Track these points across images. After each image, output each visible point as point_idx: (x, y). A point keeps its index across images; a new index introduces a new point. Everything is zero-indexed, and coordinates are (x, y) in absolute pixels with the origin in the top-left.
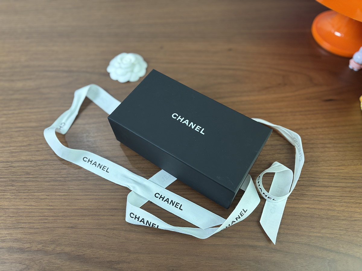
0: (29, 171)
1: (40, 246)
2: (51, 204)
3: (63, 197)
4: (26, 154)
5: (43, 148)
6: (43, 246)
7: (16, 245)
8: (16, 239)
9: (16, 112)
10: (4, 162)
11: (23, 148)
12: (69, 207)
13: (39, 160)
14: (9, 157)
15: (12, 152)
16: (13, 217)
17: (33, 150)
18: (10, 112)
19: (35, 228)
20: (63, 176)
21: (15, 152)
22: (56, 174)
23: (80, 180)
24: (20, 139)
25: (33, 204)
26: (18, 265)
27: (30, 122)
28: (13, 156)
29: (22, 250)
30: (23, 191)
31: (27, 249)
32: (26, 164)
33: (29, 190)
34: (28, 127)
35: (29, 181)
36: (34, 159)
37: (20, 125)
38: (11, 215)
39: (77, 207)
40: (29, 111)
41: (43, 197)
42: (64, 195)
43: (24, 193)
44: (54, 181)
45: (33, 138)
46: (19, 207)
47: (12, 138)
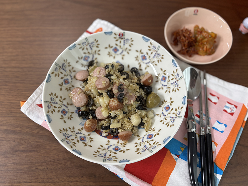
1: (28, 130)
6: (30, 130)
7: (10, 128)
8: (10, 124)
16: (8, 108)
29: (14, 132)
31: (19, 132)
33: (18, 89)
38: (6, 107)
43: (15, 91)
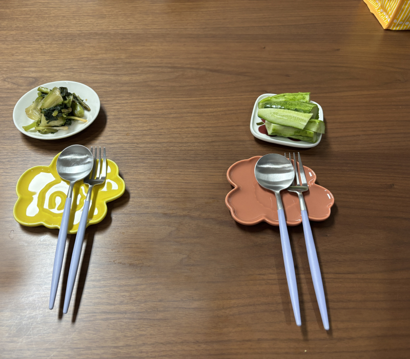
0: (157, 151)
2: (186, 178)
3: (197, 173)
4: (149, 137)
5: (165, 132)
9: (129, 102)
10: (129, 143)
11: (145, 132)
12: (205, 182)
13: (164, 143)
14: (133, 139)
15: (135, 136)
17: (155, 134)
18: (123, 102)
19: (176, 198)
20: (192, 156)
21: (138, 136)
22: (184, 155)
23: (211, 160)
24: (140, 124)
25: (168, 178)
26: (167, 227)
27: (146, 110)
28: (137, 139)
30: (155, 168)
32: (152, 145)
34: (145, 114)
35: (159, 159)
36: (158, 141)
37: (136, 112)
39: (213, 182)
40: (142, 101)
41: (177, 173)
42: (197, 172)
44: (183, 160)
45: (152, 124)
46: (155, 180)
47: (132, 123)
